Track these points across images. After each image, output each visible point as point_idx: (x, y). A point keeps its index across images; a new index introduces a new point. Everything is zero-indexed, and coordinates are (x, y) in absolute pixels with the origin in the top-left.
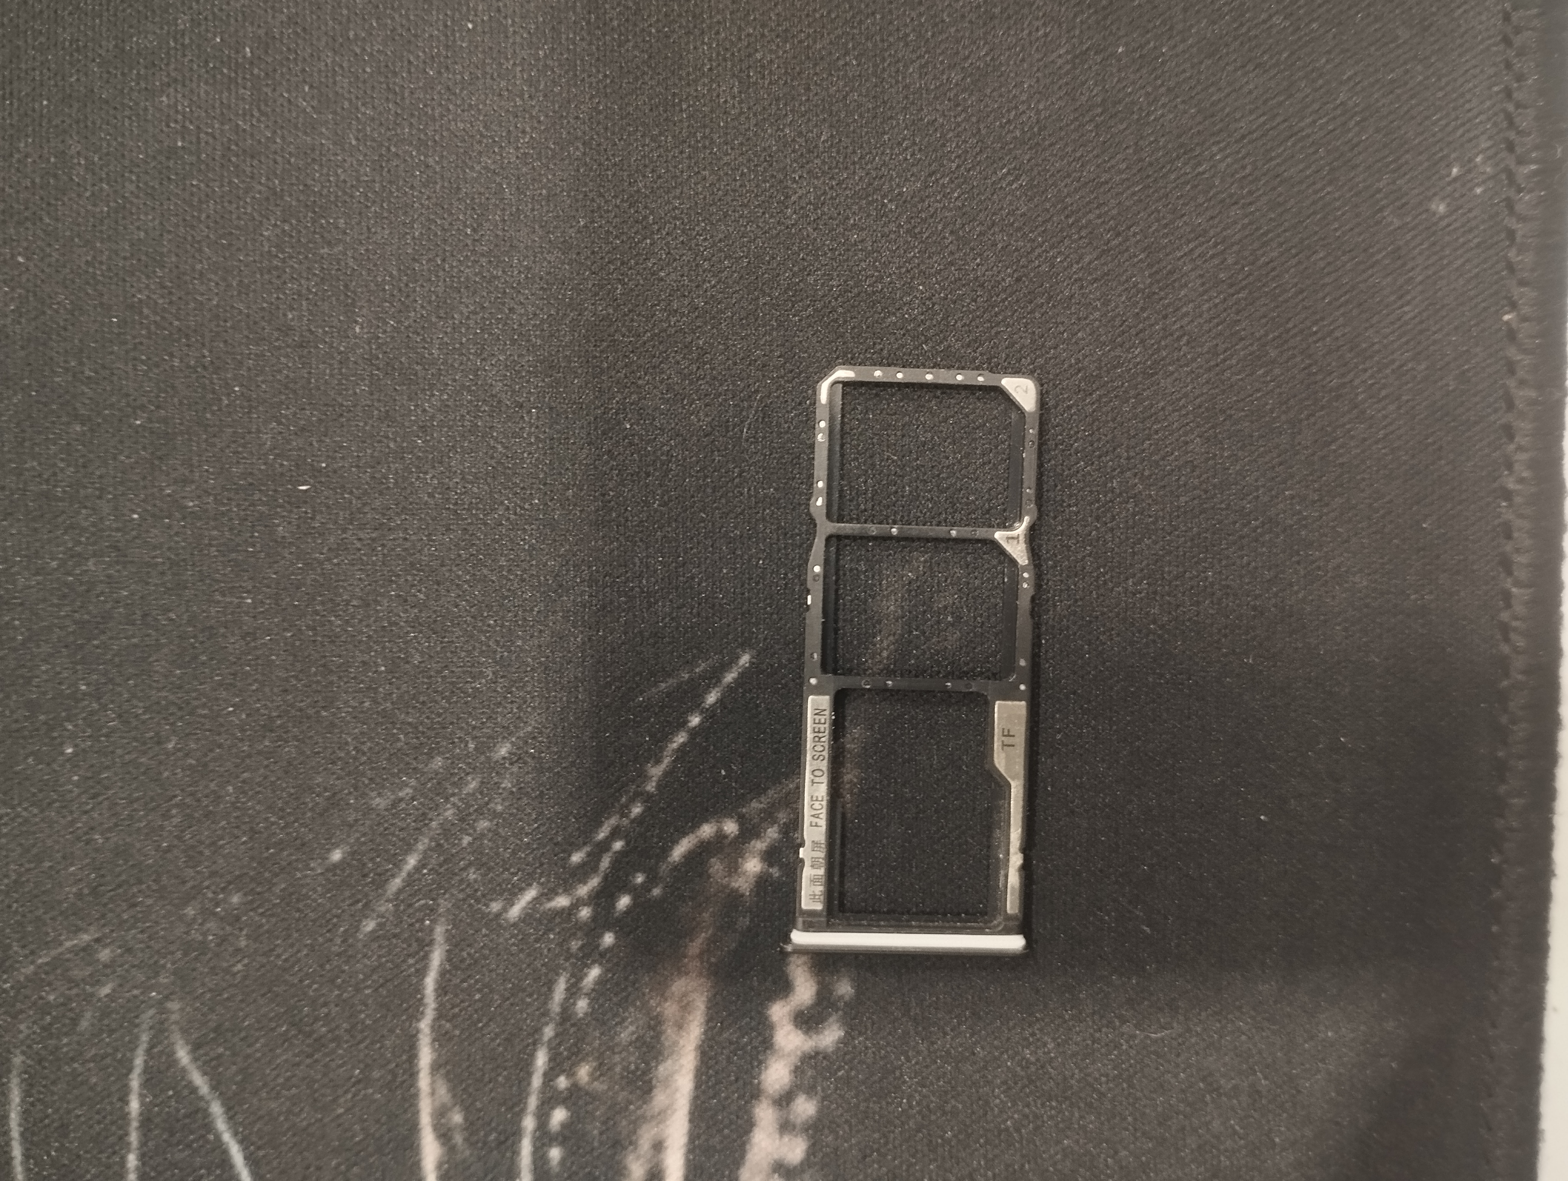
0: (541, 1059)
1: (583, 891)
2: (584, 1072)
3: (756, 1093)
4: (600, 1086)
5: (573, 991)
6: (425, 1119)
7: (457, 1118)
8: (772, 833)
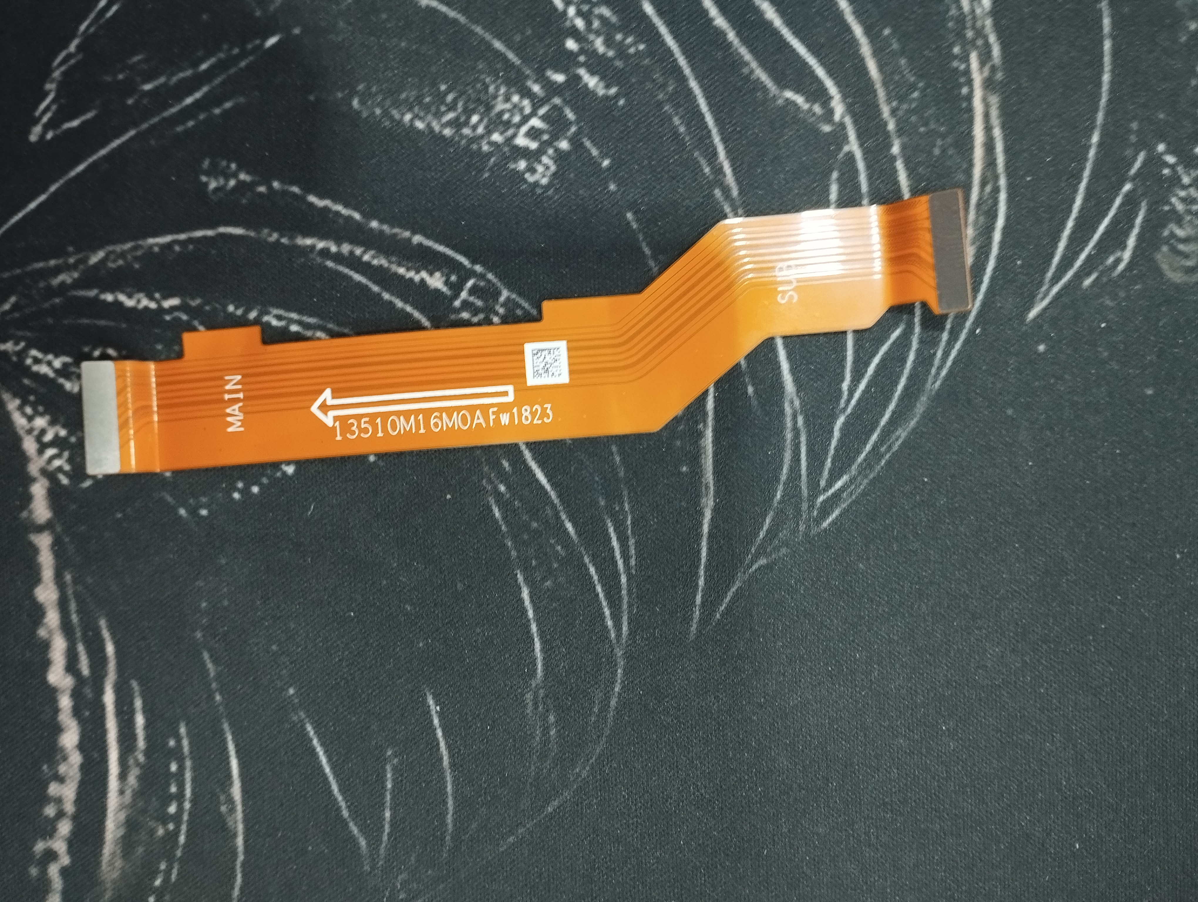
0: (182, 839)
2: (161, 832)
3: (74, 818)
4: (152, 824)
5: (168, 874)
6: (239, 808)
7: (223, 809)
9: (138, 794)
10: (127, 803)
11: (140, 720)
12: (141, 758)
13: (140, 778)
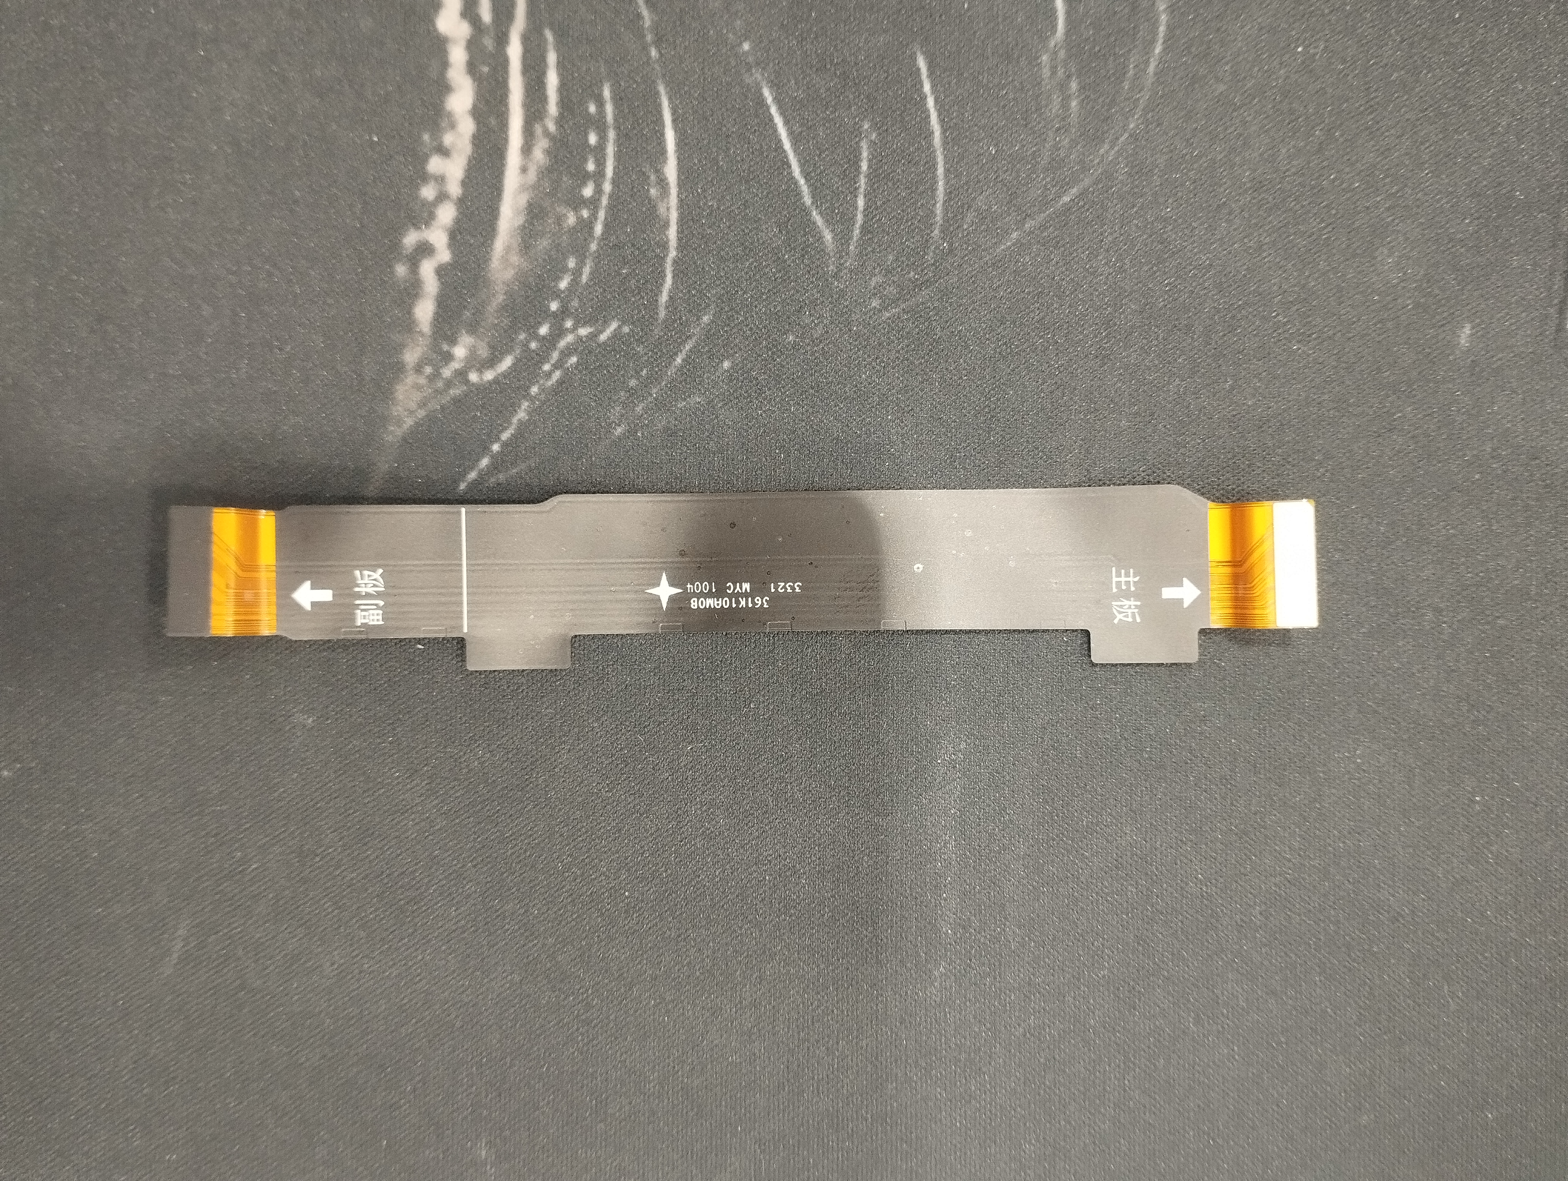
0: (598, 229)
1: (570, 338)
2: (571, 220)
3: (461, 202)
4: (561, 209)
5: (577, 273)
6: (674, 191)
7: (653, 192)
8: (447, 372)
9: (546, 172)
10: (531, 183)
11: (552, 79)
12: (552, 127)
13: (548, 152)
